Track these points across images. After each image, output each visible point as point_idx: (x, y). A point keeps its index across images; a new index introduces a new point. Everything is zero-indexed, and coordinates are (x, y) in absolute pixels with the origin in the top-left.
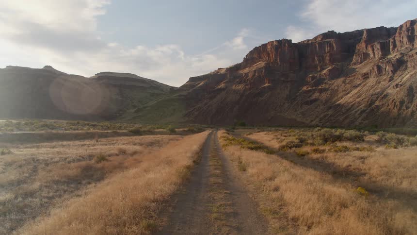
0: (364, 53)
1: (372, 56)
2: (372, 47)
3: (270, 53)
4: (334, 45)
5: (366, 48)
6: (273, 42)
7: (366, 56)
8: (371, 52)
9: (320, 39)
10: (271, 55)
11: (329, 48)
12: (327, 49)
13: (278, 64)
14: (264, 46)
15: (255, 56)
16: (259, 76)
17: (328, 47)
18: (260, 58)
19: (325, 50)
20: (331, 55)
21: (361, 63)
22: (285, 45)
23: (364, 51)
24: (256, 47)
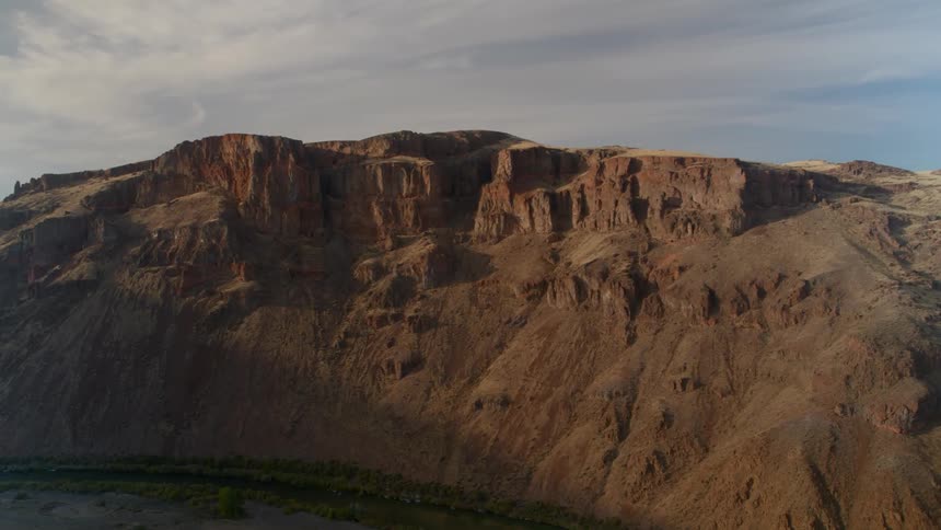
0: (506, 215)
1: (526, 224)
2: (528, 201)
3: (234, 168)
4: (427, 180)
5: (511, 201)
6: (244, 137)
7: (511, 221)
8: (523, 214)
9: (381, 152)
10: (238, 178)
11: (412, 185)
12: (406, 187)
13: (264, 210)
14: (214, 143)
15: (184, 169)
16: (212, 249)
17: (409, 182)
18: (200, 179)
19: (400, 189)
20: (418, 207)
21: (500, 239)
22: (284, 158)
23: (505, 209)
24: (186, 143)
